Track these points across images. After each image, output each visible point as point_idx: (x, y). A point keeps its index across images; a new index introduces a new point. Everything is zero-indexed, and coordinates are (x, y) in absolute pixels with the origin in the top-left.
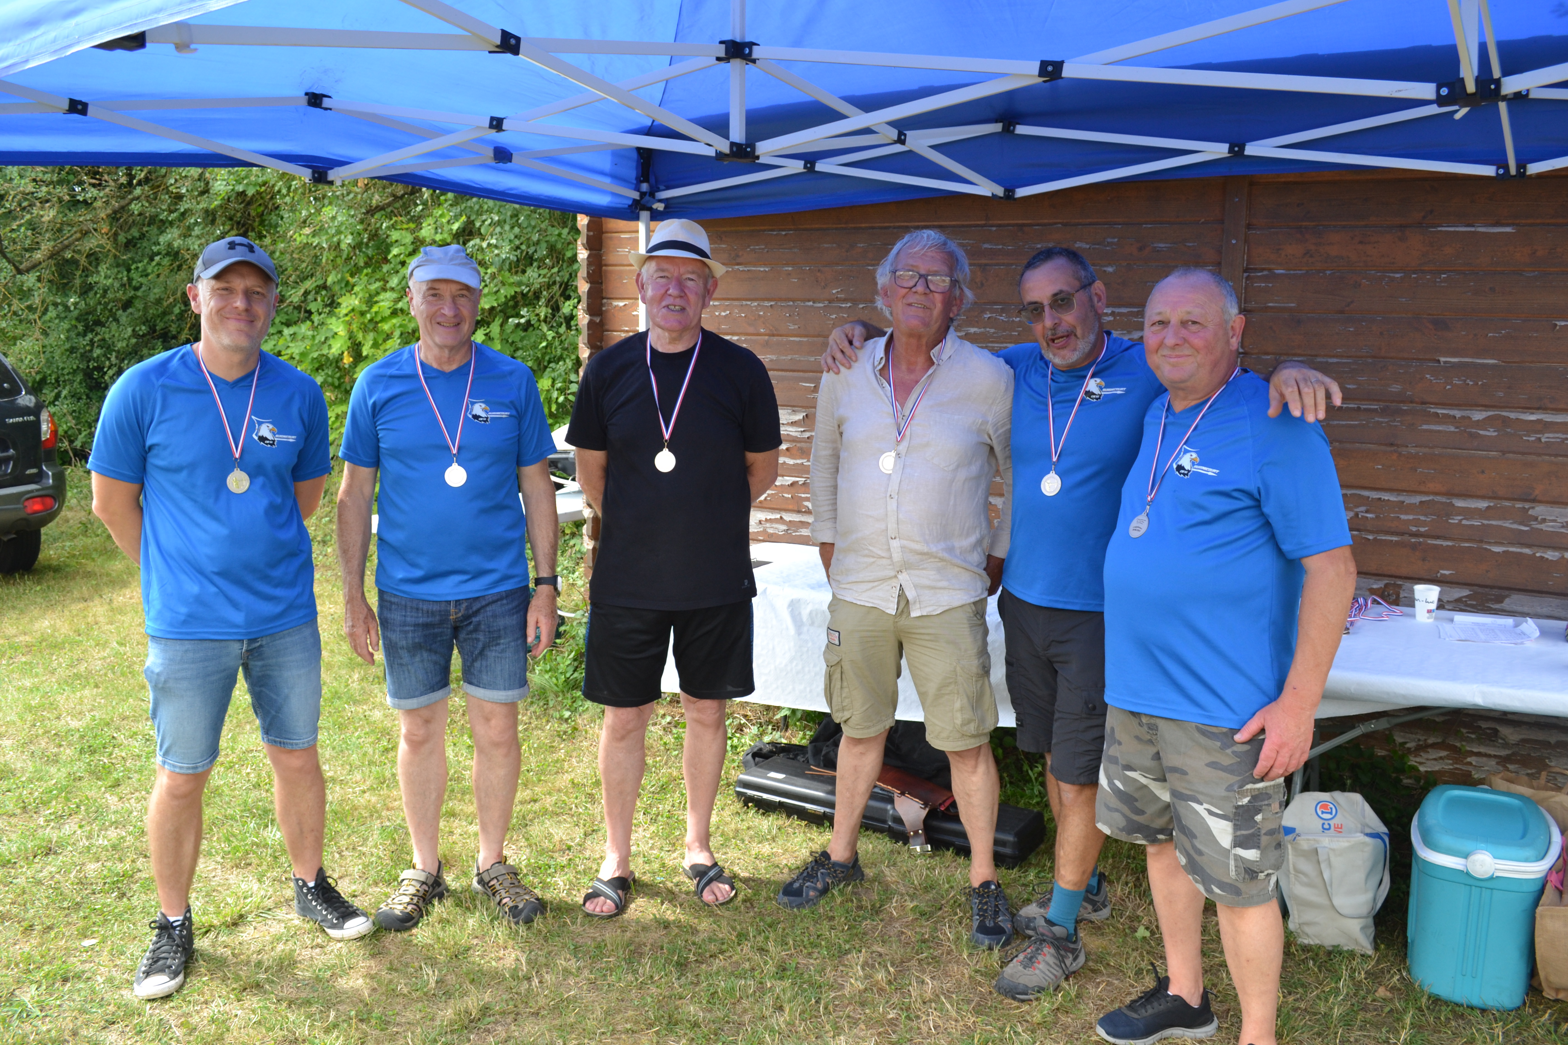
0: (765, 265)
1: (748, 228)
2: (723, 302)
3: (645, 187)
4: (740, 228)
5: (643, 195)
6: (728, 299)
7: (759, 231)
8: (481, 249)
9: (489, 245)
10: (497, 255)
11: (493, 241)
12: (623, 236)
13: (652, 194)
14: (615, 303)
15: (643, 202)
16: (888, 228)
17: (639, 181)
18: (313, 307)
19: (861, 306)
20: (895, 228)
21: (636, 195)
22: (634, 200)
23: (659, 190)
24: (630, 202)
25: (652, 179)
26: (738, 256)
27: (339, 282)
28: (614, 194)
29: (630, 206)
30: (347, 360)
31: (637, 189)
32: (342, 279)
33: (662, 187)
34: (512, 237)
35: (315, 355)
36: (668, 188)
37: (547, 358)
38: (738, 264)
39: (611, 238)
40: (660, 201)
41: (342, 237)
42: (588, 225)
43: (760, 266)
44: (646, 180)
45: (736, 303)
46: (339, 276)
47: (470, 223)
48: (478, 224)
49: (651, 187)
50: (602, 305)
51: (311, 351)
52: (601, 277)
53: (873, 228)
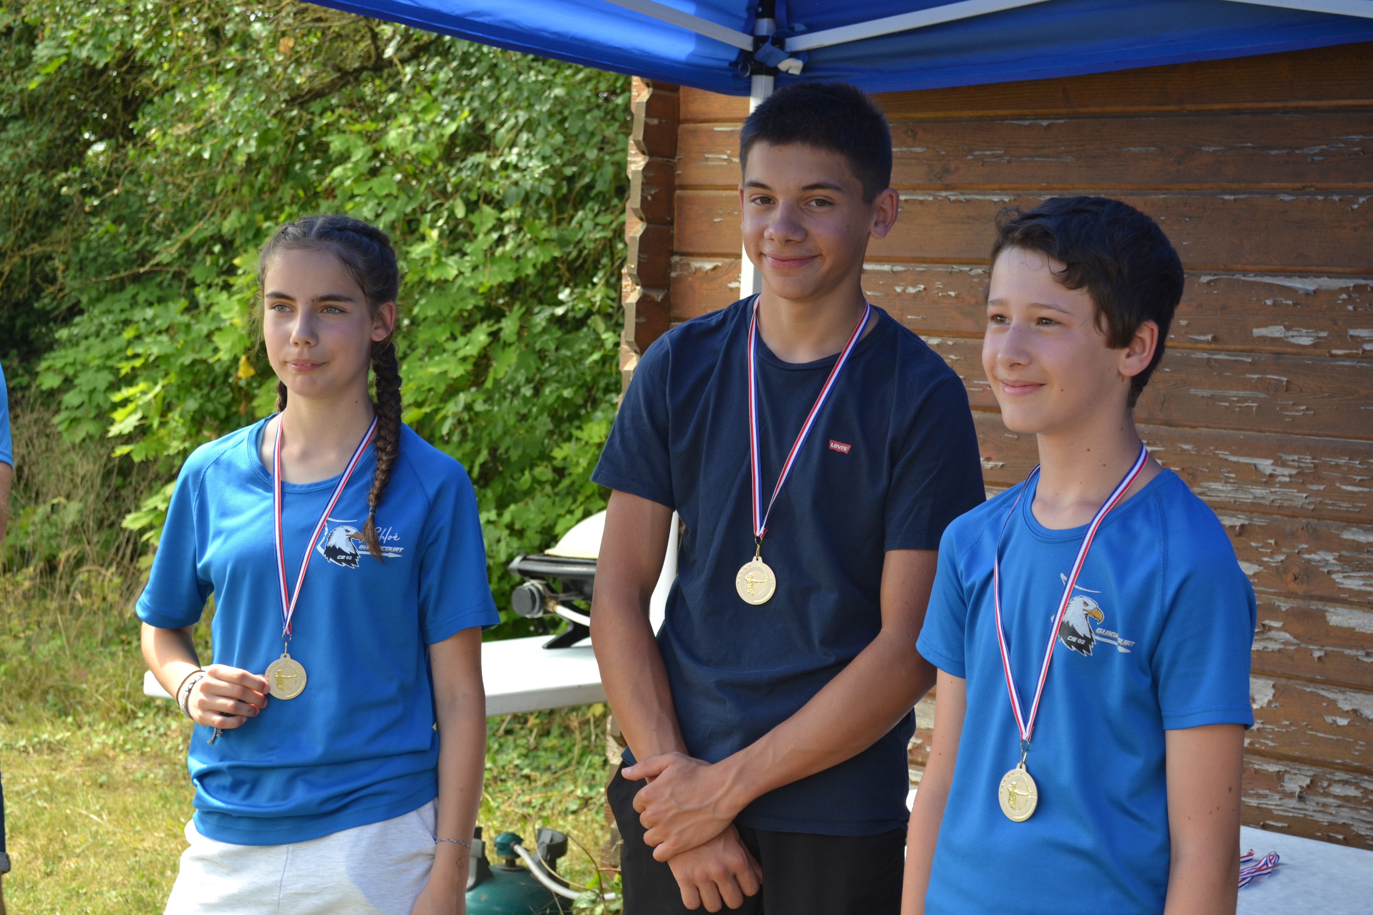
0: (1003, 190)
1: (971, 113)
2: (911, 267)
3: (765, 26)
4: (955, 114)
5: (759, 41)
6: (922, 260)
7: (993, 119)
8: (488, 174)
9: (505, 166)
10: (516, 183)
11: (512, 158)
12: (718, 128)
13: (778, 41)
14: (696, 264)
15: (759, 56)
16: (1275, 110)
17: (754, 15)
18: (196, 273)
19: (1205, 279)
20: (1285, 111)
21: (745, 42)
22: (742, 52)
23: (794, 33)
24: (733, 57)
25: (781, 11)
26: (947, 171)
27: (243, 229)
28: (701, 39)
29: (733, 64)
30: (244, 372)
31: (749, 29)
32: (251, 222)
33: (799, 27)
34: (548, 151)
35: (187, 360)
36: (812, 28)
37: (602, 384)
38: (947, 188)
39: (694, 132)
40: (795, 55)
41: (241, 141)
42: (648, 102)
43: (993, 192)
44: (769, 13)
45: (940, 268)
46: (244, 220)
47: (479, 126)
48: (492, 126)
49: (778, 25)
50: (670, 267)
51: (180, 353)
52: (671, 210)
53: (1238, 112)
